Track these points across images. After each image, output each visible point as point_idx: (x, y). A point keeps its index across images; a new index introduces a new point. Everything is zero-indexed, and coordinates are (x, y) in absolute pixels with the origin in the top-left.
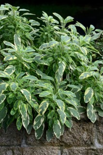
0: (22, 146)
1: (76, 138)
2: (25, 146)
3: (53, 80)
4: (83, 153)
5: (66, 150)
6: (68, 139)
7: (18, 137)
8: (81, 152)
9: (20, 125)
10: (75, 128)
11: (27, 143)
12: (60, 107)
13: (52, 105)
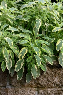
0: (7, 87)
1: (49, 81)
2: (9, 87)
3: (31, 33)
4: (55, 93)
5: (41, 91)
6: (43, 82)
7: (4, 80)
8: (53, 92)
9: (4, 67)
10: (48, 73)
11: (10, 85)
12: (36, 53)
13: (30, 51)
